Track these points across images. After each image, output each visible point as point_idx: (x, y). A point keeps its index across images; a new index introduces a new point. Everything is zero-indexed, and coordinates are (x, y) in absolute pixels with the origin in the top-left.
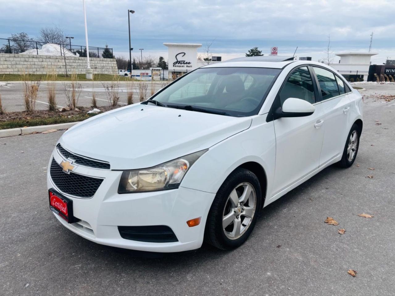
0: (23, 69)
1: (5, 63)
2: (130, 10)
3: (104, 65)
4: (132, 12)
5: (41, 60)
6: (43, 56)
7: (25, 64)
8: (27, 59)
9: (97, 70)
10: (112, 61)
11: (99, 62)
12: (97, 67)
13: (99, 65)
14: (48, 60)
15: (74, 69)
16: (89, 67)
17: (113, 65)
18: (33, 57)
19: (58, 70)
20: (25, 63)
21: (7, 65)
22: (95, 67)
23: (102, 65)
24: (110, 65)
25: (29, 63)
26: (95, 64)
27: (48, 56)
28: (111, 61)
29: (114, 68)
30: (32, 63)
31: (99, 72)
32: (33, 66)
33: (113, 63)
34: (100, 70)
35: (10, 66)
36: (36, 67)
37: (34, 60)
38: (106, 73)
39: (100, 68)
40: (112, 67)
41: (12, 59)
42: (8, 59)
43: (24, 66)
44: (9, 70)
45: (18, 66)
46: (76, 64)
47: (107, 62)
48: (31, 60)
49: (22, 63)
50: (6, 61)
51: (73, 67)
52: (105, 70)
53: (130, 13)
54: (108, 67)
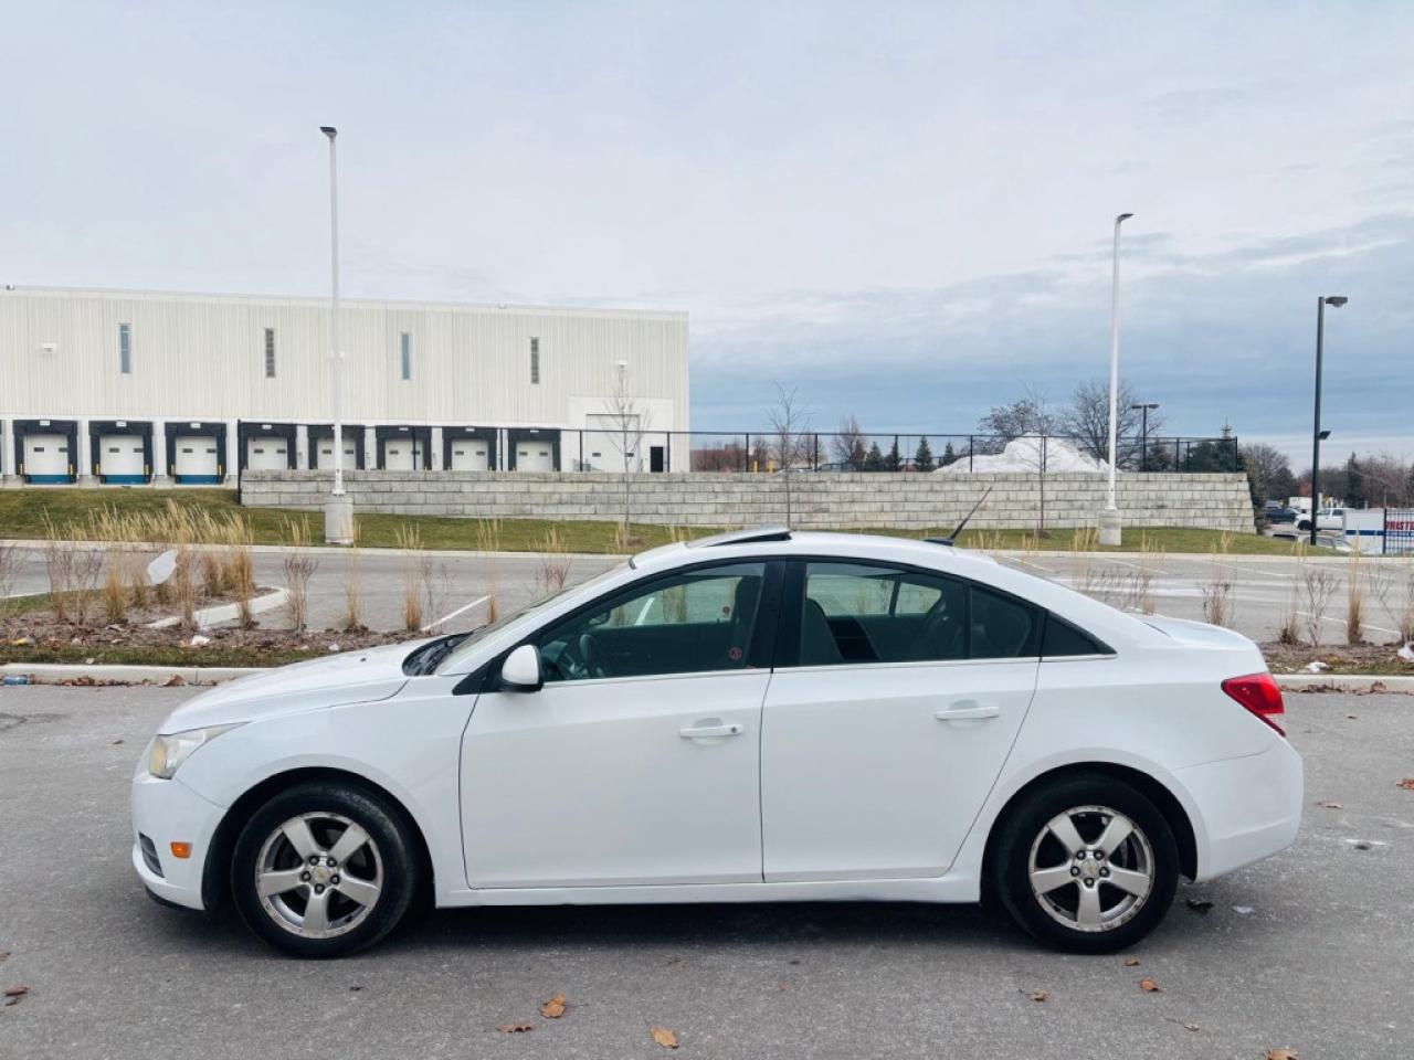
0: (922, 514)
1: (878, 498)
2: (1326, 296)
3: (1197, 496)
4: (1336, 301)
5: (978, 486)
6: (984, 475)
7: (929, 499)
8: (937, 487)
9: (1166, 512)
10: (1232, 482)
11: (1174, 486)
12: (1166, 503)
13: (1175, 495)
14: (998, 486)
15: (1082, 512)
16: (1112, 506)
17: (1232, 496)
18: (957, 481)
19: (1025, 515)
20: (931, 497)
21: (880, 504)
22: (1160, 503)
23: (1188, 495)
24: (1221, 495)
25: (941, 497)
26: (1159, 493)
27: (999, 473)
28: (1225, 481)
29: (1236, 506)
30: (950, 497)
31: (1174, 520)
32: (952, 505)
33: (1235, 486)
34: (1179, 514)
35: (887, 507)
36: (960, 507)
37: (959, 487)
38: (1202, 523)
39: (1177, 505)
40: (1228, 502)
41: (895, 487)
42: (886, 487)
43: (928, 506)
44: (885, 517)
45: (909, 506)
46: (1088, 496)
47: (1209, 486)
48: (947, 487)
49: (922, 497)
50: (880, 491)
51: (1077, 504)
52: (1199, 513)
53: (1328, 308)
54: (1212, 504)
